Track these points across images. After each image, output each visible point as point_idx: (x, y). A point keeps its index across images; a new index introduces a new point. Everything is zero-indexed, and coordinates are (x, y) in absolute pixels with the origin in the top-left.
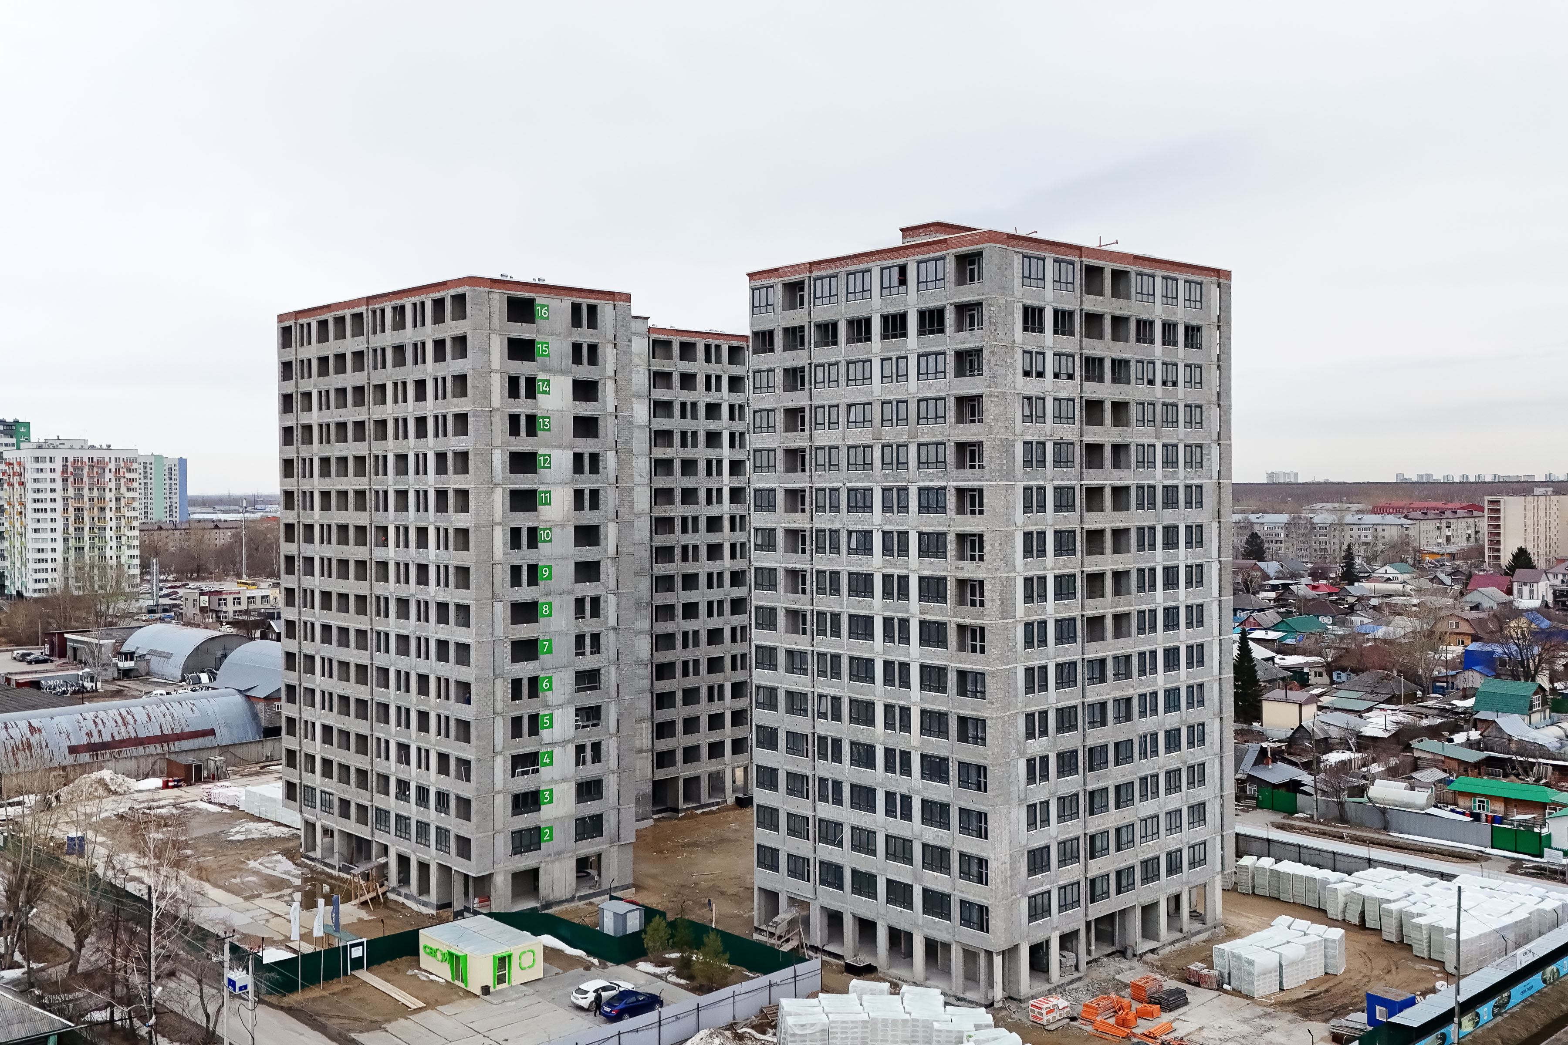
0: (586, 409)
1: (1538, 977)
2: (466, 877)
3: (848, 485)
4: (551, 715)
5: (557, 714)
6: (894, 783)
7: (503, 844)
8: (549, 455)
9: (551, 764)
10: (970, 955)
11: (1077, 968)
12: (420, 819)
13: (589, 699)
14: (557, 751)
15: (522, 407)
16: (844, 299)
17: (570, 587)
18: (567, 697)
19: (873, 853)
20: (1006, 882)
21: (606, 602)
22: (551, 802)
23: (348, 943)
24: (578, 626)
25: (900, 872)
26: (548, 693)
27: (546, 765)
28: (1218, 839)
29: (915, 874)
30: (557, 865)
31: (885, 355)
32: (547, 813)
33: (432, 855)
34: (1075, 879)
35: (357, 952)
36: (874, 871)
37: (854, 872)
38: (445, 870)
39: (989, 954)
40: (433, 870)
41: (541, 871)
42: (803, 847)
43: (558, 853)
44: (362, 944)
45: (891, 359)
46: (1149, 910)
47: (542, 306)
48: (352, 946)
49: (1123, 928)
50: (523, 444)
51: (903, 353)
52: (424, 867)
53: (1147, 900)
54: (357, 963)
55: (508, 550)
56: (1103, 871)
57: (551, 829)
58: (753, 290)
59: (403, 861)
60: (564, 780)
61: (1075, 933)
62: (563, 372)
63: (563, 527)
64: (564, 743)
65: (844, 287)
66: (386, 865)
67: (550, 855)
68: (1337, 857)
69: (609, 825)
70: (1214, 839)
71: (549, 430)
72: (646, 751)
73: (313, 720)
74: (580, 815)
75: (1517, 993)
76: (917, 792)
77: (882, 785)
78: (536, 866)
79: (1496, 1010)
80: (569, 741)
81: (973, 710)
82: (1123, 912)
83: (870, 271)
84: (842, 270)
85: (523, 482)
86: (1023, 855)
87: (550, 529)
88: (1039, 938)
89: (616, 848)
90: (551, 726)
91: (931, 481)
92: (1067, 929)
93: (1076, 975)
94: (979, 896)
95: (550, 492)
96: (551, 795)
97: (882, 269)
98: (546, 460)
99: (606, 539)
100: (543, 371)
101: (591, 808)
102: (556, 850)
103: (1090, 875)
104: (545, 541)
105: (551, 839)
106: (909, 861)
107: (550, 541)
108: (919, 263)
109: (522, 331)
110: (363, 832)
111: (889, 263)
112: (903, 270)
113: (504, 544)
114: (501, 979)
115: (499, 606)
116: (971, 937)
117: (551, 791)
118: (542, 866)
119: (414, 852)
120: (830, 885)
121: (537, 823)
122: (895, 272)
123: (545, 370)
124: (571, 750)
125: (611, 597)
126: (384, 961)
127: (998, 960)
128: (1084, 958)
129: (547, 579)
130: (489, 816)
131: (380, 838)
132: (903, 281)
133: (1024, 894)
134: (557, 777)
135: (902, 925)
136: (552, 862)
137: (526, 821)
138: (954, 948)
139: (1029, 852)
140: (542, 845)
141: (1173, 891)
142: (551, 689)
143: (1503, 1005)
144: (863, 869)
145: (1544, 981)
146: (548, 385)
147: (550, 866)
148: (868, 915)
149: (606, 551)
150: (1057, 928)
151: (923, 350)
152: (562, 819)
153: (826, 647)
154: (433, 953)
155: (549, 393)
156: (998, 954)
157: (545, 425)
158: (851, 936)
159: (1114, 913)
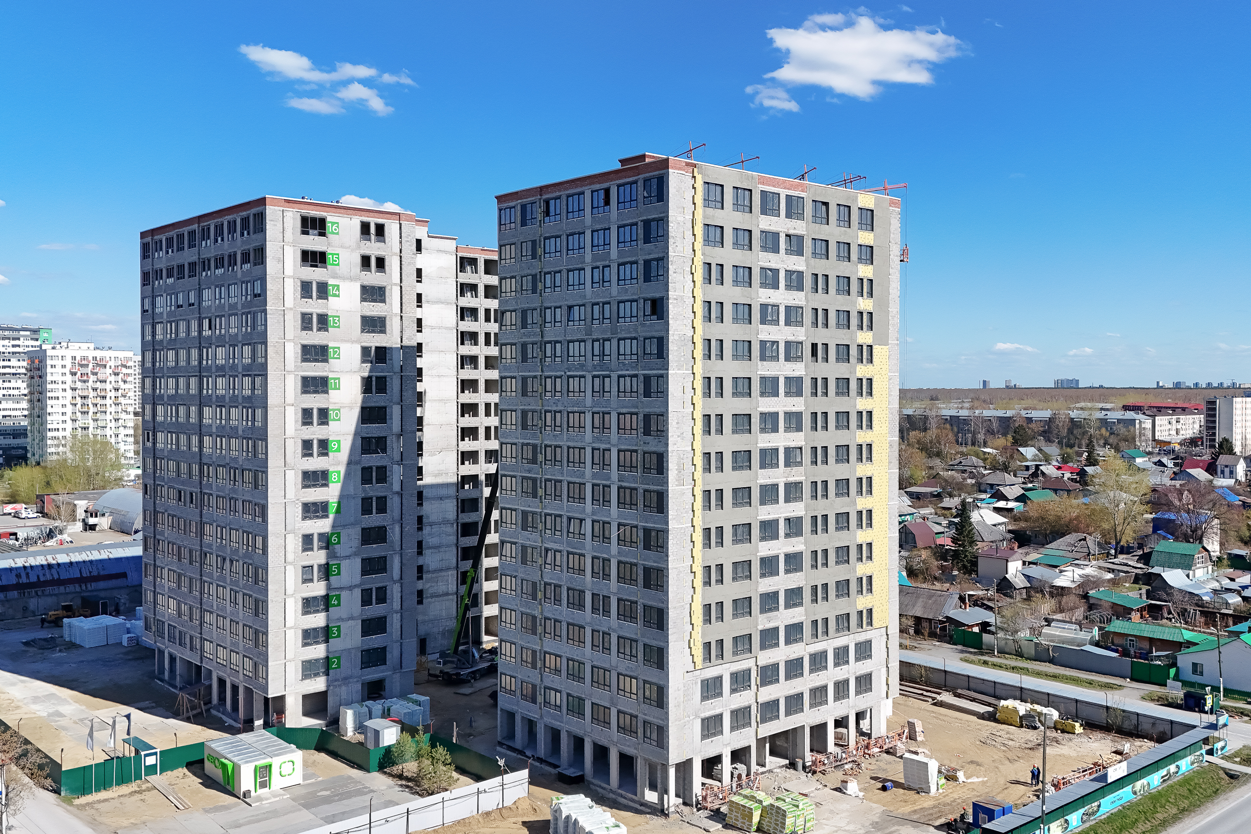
0: (374, 309)
1: (1128, 789)
3: (568, 373)
5: (345, 564)
6: (598, 622)
7: (294, 671)
8: (339, 348)
10: (651, 767)
13: (375, 550)
14: (344, 594)
15: (315, 306)
16: (565, 218)
17: (358, 458)
18: (354, 549)
19: (583, 680)
21: (391, 471)
23: (143, 753)
24: (364, 490)
26: (336, 546)
28: (884, 670)
29: (612, 699)
30: (344, 688)
31: (595, 264)
32: (334, 646)
34: (746, 704)
35: (151, 761)
36: (583, 696)
37: (569, 696)
39: (665, 767)
40: (241, 691)
43: (345, 679)
44: (155, 754)
45: (598, 267)
46: (819, 731)
47: (333, 223)
48: (146, 756)
50: (315, 338)
51: (607, 263)
52: (235, 689)
53: (816, 721)
54: (151, 770)
55: (300, 427)
56: (773, 697)
57: (339, 658)
58: (500, 210)
59: (222, 683)
60: (351, 618)
61: (746, 749)
62: (351, 279)
63: (351, 408)
64: (351, 588)
65: (565, 207)
66: (210, 686)
67: (336, 680)
68: (997, 686)
69: (393, 655)
70: (880, 670)
71: (339, 327)
74: (365, 648)
75: (1109, 802)
79: (1086, 817)
80: (356, 586)
82: (795, 730)
83: (583, 193)
84: (563, 193)
85: (315, 370)
86: (696, 683)
88: (711, 753)
89: (398, 675)
92: (738, 746)
94: (657, 718)
95: (339, 379)
96: (339, 630)
97: (592, 192)
99: (391, 419)
101: (376, 641)
102: (343, 675)
103: (760, 700)
106: (608, 688)
108: (619, 186)
109: (314, 243)
110: (195, 658)
111: (597, 187)
112: (607, 191)
113: (296, 422)
114: (263, 785)
115: (290, 474)
116: (651, 752)
118: (330, 689)
119: (229, 677)
120: (551, 706)
122: (602, 193)
123: (335, 276)
124: (358, 593)
125: (395, 467)
128: (754, 768)
130: (280, 648)
131: (207, 664)
132: (607, 202)
133: (697, 716)
134: (344, 616)
135: (602, 742)
136: (340, 686)
137: (315, 652)
140: (331, 671)
141: (839, 713)
143: (1093, 813)
144: (575, 694)
145: (1135, 792)
147: (337, 689)
148: (579, 732)
149: (391, 429)
150: (728, 745)
151: (621, 261)
152: (349, 650)
154: (213, 761)
158: (566, 750)
159: (788, 731)
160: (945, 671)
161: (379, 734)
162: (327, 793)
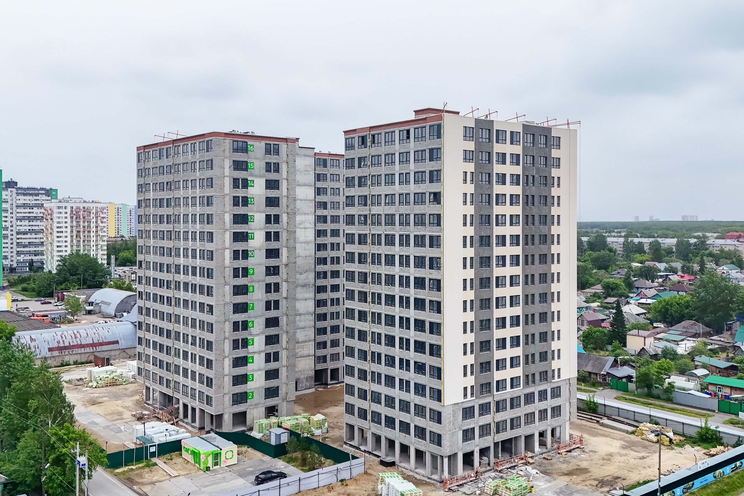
0: (273, 194)
1: (711, 475)
2: (212, 416)
3: (385, 232)
4: (253, 339)
5: (256, 339)
6: (403, 374)
7: (228, 400)
8: (253, 216)
9: (253, 362)
10: (434, 457)
11: (489, 464)
12: (192, 387)
13: (273, 331)
14: (256, 356)
15: (240, 193)
16: (384, 145)
17: (263, 278)
18: (261, 330)
19: (394, 408)
20: (450, 423)
21: (282, 285)
22: (253, 380)
23: (149, 445)
24: (267, 297)
25: (405, 417)
26: (251, 329)
27: (250, 363)
28: (568, 404)
29: (411, 419)
30: (255, 410)
31: (401, 172)
32: (250, 386)
33: (197, 404)
34: (488, 422)
35: (153, 449)
36: (394, 417)
37: (386, 416)
38: (202, 411)
39: (442, 457)
40: (197, 411)
41: (247, 413)
42: (365, 405)
43: (256, 405)
44: (155, 445)
45: (403, 174)
46: (529, 438)
47: (251, 145)
48: (150, 446)
49: (516, 446)
50: (241, 210)
51: (408, 171)
52: (193, 409)
53: (528, 433)
54: (153, 455)
55: (232, 261)
56: (503, 419)
57: (252, 393)
58: (346, 139)
59: (185, 406)
60: (260, 370)
61: (488, 448)
62: (260, 177)
63: (260, 250)
64: (259, 352)
65: (384, 139)
66: (178, 408)
67: (251, 405)
68: (636, 414)
69: (282, 391)
70: (565, 404)
71: (253, 204)
72: (312, 356)
73: (149, 338)
74: (267, 387)
75: (698, 483)
76: (413, 380)
77: (398, 376)
78: (245, 410)
79: (685, 490)
80: (262, 351)
81: (436, 341)
82: (516, 438)
83: (394, 132)
84: (383, 131)
85: (240, 228)
86: (460, 410)
87: (253, 251)
88: (468, 450)
89: (285, 402)
90: (253, 344)
91: (420, 232)
92: (483, 446)
93: (489, 468)
94: (438, 429)
95: (253, 233)
96: (253, 377)
97: (400, 131)
98: (251, 218)
99: (282, 255)
100: (251, 176)
101: (273, 383)
102: (255, 403)
103: (496, 420)
104: (251, 257)
105: (253, 398)
106: (409, 412)
107: (253, 256)
108: (415, 129)
109: (240, 157)
110: (169, 392)
111: (402, 128)
112: (408, 131)
113: (230, 258)
114: (216, 464)
115: (227, 287)
116: (434, 448)
117: (253, 375)
118: (248, 410)
119: (190, 403)
120: (375, 422)
121: (246, 390)
122: (405, 132)
123: (252, 175)
124: (263, 355)
125: (284, 283)
126: (166, 454)
127: (446, 460)
128: (492, 460)
129: (252, 274)
130: (221, 387)
131: (176, 395)
132: (408, 138)
133: (460, 429)
134: (255, 368)
135: (406, 443)
136: (253, 408)
137: (239, 389)
138: (427, 453)
139: (463, 409)
140: (248, 400)
141: (542, 429)
142: (253, 327)
143: (690, 488)
144: (389, 416)
145: (715, 477)
146: (253, 183)
147: (252, 411)
148: (392, 438)
149: (281, 261)
150: (478, 445)
151: (416, 170)
152: (258, 388)
153: (375, 309)
154: (187, 450)
155: (253, 186)
156: (446, 457)
157: (251, 202)
158: (384, 447)
159: (512, 438)
160: (605, 405)
161: (278, 436)
162: (252, 469)
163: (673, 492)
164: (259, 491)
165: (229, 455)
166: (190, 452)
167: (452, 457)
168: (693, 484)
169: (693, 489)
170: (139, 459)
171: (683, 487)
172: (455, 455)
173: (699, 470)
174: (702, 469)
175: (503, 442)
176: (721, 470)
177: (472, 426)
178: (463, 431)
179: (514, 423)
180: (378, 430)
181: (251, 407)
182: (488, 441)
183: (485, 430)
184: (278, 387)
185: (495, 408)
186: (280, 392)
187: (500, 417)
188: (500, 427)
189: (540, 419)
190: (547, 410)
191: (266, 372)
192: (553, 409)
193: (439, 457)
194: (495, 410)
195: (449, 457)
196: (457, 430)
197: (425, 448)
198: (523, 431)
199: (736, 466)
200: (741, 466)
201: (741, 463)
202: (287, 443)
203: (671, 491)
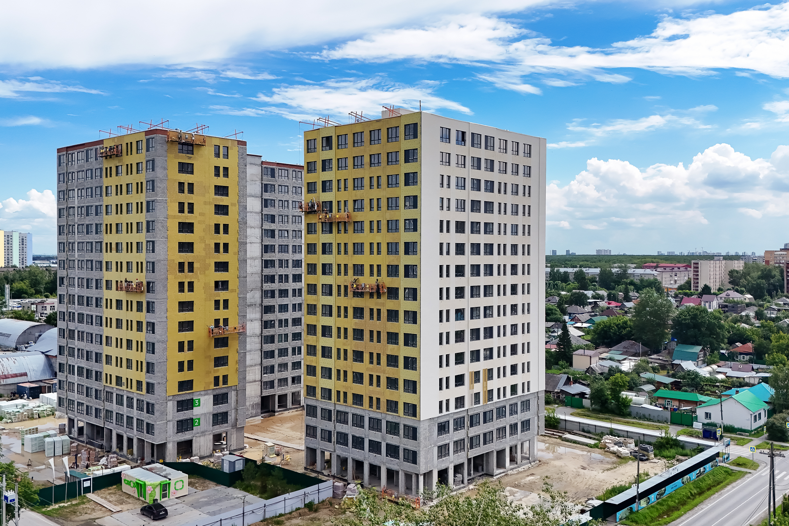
1: (680, 481)
2: (153, 445)
3: (353, 241)
10: (408, 476)
11: (463, 482)
12: (128, 415)
16: (352, 146)
19: (363, 427)
20: (426, 439)
22: (199, 405)
23: (82, 479)
25: (376, 436)
26: (197, 349)
28: (536, 418)
30: (202, 438)
31: (371, 175)
32: (197, 411)
33: (135, 434)
34: (462, 437)
35: (87, 484)
36: (363, 436)
37: (353, 436)
38: (141, 441)
39: (417, 475)
41: (194, 441)
42: (329, 426)
43: (203, 432)
44: (90, 479)
45: (374, 177)
46: (500, 453)
48: (84, 481)
49: (488, 462)
51: (380, 174)
54: (87, 490)
57: (199, 419)
58: (307, 141)
60: (207, 393)
61: (462, 465)
65: (352, 140)
67: (198, 433)
68: (596, 428)
69: (231, 417)
72: (258, 381)
73: (74, 364)
74: (215, 412)
75: (669, 489)
76: (384, 396)
77: (366, 393)
78: (190, 438)
81: (411, 353)
87: (200, 263)
88: (443, 467)
89: (235, 429)
91: (393, 239)
93: (462, 485)
94: (413, 446)
96: (199, 402)
101: (222, 408)
102: (202, 430)
103: (470, 435)
104: (198, 269)
105: (199, 425)
106: (380, 430)
107: (200, 269)
114: (164, 496)
115: (172, 303)
117: (199, 400)
118: (194, 438)
120: (341, 444)
121: (191, 416)
123: (198, 179)
126: (102, 488)
127: (421, 479)
129: (197, 289)
130: (164, 413)
136: (200, 436)
138: (400, 473)
139: (438, 424)
140: (194, 428)
141: (513, 443)
143: (662, 494)
144: (358, 435)
145: (683, 483)
147: (198, 439)
148: (360, 458)
152: (205, 414)
153: (341, 324)
154: (129, 483)
156: (421, 475)
158: (351, 470)
159: (483, 455)
160: (565, 420)
161: (232, 464)
162: (206, 499)
163: (649, 498)
164: (221, 520)
165: (179, 485)
166: (132, 485)
167: (428, 475)
168: (665, 490)
169: (665, 494)
170: (72, 495)
171: (657, 493)
172: (431, 472)
173: (671, 476)
174: (673, 475)
175: (475, 458)
176: (688, 476)
177: (447, 442)
178: (438, 447)
179: (487, 438)
180: (345, 452)
181: (198, 435)
182: (462, 458)
183: (459, 445)
184: (227, 413)
185: (469, 422)
186: (229, 418)
187: (474, 431)
188: (473, 442)
189: (511, 434)
190: (517, 424)
191: (214, 396)
192: (523, 423)
193: (413, 476)
194: (469, 425)
195: (424, 475)
196: (433, 446)
197: (398, 467)
198: (494, 446)
199: (700, 471)
200: (704, 472)
201: (704, 468)
202: (243, 470)
203: (647, 498)
